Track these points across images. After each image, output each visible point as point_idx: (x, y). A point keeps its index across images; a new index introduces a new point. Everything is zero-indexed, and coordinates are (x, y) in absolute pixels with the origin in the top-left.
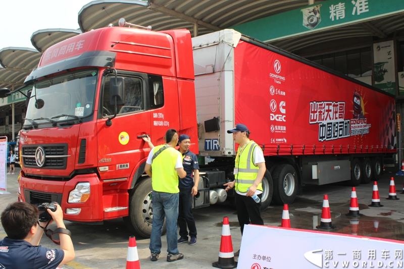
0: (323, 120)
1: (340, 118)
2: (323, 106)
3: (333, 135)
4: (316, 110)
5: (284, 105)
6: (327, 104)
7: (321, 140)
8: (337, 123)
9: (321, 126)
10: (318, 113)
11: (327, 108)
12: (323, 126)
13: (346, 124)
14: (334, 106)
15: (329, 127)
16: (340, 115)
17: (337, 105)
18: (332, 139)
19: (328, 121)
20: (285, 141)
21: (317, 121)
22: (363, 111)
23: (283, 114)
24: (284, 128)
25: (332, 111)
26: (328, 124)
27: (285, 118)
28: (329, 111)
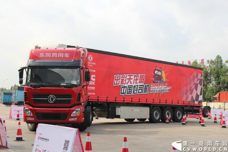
0: (125, 84)
1: (139, 83)
2: (125, 76)
3: (132, 92)
4: (118, 79)
5: (95, 76)
6: (128, 76)
7: (122, 94)
8: (138, 86)
9: (122, 87)
10: (120, 81)
11: (128, 77)
12: (124, 87)
13: (146, 86)
14: (135, 76)
15: (130, 88)
16: (139, 81)
17: (138, 76)
18: (132, 94)
19: (129, 84)
20: (94, 94)
21: (120, 85)
22: (164, 79)
23: (93, 81)
24: (94, 88)
25: (133, 79)
26: (128, 86)
27: (94, 83)
28: (130, 79)
